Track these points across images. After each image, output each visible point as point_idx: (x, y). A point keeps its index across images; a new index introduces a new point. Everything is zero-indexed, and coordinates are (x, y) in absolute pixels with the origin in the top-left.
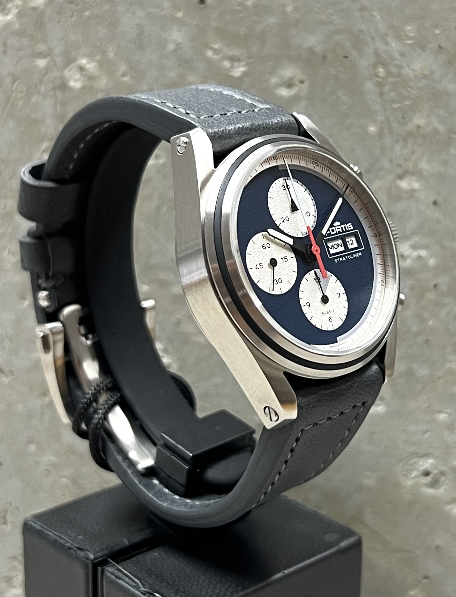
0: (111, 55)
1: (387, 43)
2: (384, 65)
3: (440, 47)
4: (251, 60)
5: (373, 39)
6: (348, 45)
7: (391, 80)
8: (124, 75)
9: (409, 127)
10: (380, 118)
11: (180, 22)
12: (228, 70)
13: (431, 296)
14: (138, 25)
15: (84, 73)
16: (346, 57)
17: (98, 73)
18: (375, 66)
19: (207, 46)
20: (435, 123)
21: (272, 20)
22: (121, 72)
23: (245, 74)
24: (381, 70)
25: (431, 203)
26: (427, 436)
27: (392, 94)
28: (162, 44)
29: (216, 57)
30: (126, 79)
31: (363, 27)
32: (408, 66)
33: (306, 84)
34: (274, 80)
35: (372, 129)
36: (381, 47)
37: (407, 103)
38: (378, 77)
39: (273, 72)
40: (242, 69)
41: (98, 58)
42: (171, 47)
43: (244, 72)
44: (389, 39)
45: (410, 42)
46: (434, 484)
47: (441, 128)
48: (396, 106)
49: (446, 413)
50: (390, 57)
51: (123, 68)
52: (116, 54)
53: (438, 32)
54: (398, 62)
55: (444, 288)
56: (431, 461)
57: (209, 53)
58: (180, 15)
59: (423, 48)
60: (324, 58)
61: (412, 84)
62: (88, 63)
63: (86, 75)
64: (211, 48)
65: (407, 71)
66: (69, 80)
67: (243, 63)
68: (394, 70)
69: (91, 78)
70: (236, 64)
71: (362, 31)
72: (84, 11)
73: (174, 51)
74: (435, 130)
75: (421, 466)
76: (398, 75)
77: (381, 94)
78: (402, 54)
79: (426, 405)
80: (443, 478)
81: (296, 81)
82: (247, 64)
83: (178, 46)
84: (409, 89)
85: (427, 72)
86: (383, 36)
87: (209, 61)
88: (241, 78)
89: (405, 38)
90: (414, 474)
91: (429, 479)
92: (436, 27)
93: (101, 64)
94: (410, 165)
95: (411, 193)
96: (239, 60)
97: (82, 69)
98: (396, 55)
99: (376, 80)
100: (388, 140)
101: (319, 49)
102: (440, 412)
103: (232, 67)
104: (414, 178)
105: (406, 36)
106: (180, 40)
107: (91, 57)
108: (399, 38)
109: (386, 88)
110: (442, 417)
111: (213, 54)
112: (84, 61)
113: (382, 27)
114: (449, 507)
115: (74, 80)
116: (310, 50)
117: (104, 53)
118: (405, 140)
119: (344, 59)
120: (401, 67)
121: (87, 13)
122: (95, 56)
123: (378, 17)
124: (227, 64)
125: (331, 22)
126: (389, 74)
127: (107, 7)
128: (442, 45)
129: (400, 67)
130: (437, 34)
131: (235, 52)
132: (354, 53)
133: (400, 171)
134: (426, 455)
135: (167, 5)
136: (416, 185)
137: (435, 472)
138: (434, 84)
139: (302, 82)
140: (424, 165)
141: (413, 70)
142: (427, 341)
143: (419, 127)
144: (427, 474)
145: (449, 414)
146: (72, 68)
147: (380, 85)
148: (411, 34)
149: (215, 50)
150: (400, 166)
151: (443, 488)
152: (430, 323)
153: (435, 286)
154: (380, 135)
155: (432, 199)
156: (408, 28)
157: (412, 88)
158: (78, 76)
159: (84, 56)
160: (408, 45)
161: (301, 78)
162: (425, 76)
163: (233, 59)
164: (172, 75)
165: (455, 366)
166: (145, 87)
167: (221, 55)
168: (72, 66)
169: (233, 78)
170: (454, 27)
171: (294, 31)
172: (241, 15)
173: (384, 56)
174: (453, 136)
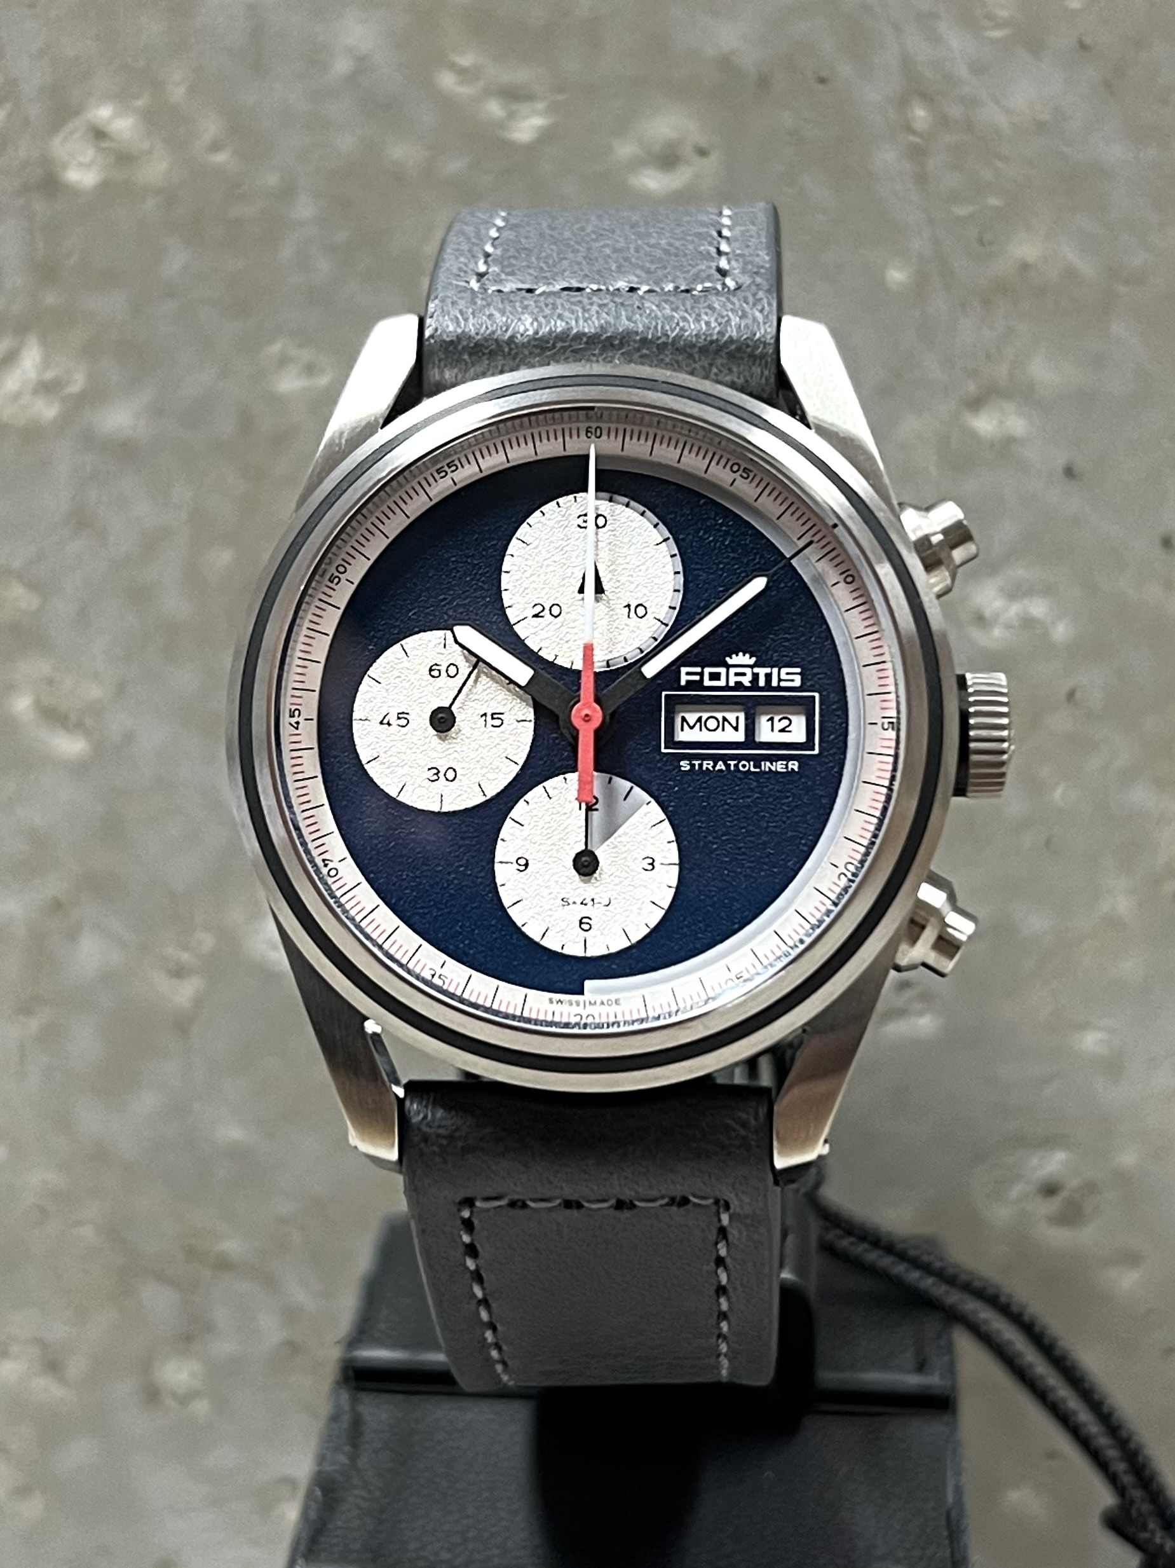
0: (177, 93)
1: (935, 39)
2: (927, 98)
3: (1082, 46)
4: (561, 97)
5: (897, 28)
6: (828, 45)
7: (947, 138)
8: (215, 147)
9: (998, 267)
10: (918, 244)
12: (501, 125)
13: (1061, 721)
14: (251, 7)
15: (106, 144)
16: (822, 81)
17: (145, 145)
18: (903, 103)
19: (440, 61)
20: (1071, 254)
22: (207, 138)
23: (546, 136)
24: (920, 114)
25: (1060, 473)
27: (952, 178)
28: (317, 58)
29: (465, 91)
30: (220, 158)
32: (995, 100)
33: (715, 158)
34: (625, 150)
35: (897, 275)
36: (921, 51)
37: (994, 201)
38: (914, 133)
39: (620, 127)
40: (539, 121)
41: (139, 103)
42: (342, 66)
43: (541, 130)
44: (943, 27)
45: (997, 34)
46: (1071, 1215)
47: (1086, 267)
48: (961, 211)
49: (1103, 1029)
50: (947, 78)
51: (211, 127)
52: (193, 90)
53: (1075, 5)
54: (966, 90)
55: (1094, 699)
56: (1060, 1156)
57: (447, 80)
59: (1035, 48)
60: (764, 82)
61: (1005, 149)
62: (116, 115)
63: (109, 149)
64: (453, 67)
65: (992, 115)
66: (65, 166)
67: (540, 106)
68: (955, 112)
69: (124, 158)
70: (524, 108)
71: (865, 8)
73: (351, 79)
74: (1070, 274)
75: (1036, 1169)
76: (969, 127)
77: (921, 179)
78: (978, 69)
79: (1047, 1011)
80: (1093, 1201)
81: (687, 151)
82: (553, 109)
83: (362, 63)
84: (1000, 165)
85: (1045, 116)
86: (926, 21)
87: (446, 104)
88: (535, 145)
89: (986, 23)
90: (1016, 1191)
91: (1057, 1203)
93: (151, 119)
94: (1002, 371)
95: (1006, 447)
96: (530, 97)
97: (99, 134)
98: (963, 71)
99: (909, 143)
100: (940, 305)
101: (749, 58)
102: (1083, 1026)
103: (512, 115)
104: (1010, 407)
105: (990, 17)
106: (365, 48)
107: (122, 98)
108: (970, 22)
109: (933, 163)
110: (1092, 1039)
111: (462, 83)
112: (103, 113)
114: (1111, 1273)
115: (81, 165)
116: (725, 63)
117: (157, 86)
118: (987, 302)
119: (821, 87)
120: (975, 103)
122: (135, 97)
124: (495, 109)
126: (943, 122)
128: (1088, 41)
129: (972, 103)
130: (1073, 12)
131: (518, 75)
132: (846, 69)
133: (972, 388)
134: (1049, 1142)
136: (1017, 424)
137: (1074, 1183)
138: (1065, 149)
139: (702, 152)
140: (1040, 371)
141: (1008, 112)
142: (1048, 841)
143: (1025, 266)
144: (1050, 1190)
145: (1111, 1032)
146: (71, 133)
147: (917, 153)
148: (1002, 13)
149: (464, 74)
150: (973, 373)
151: (1095, 1225)
152: (1058, 793)
153: (1071, 695)
154: (920, 290)
155: (1060, 462)
157: (1004, 159)
158: (89, 154)
159: (105, 98)
160: (993, 41)
161: (703, 143)
162: (1041, 127)
163: (513, 95)
164: (346, 142)
165: (1123, 905)
166: (273, 180)
167: (481, 84)
168: (70, 126)
169: (512, 146)
171: (680, 13)
173: (929, 75)
174: (1120, 288)
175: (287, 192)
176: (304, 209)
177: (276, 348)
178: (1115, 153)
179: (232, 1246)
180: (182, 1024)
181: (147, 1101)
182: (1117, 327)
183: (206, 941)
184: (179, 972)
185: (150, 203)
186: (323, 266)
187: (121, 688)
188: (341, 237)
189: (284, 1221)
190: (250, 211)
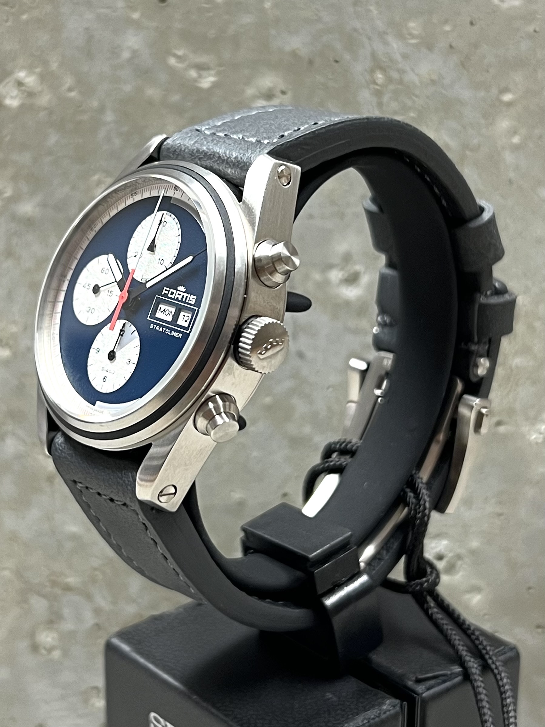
0: (54, 66)
1: (386, 43)
2: (383, 69)
3: (451, 47)
4: (222, 68)
5: (369, 39)
6: (339, 46)
7: (391, 87)
8: (70, 90)
11: (137, 25)
12: (195, 80)
14: (87, 29)
15: (23, 88)
16: (337, 61)
17: (40, 89)
18: (372, 71)
19: (169, 53)
21: (247, 19)
22: (67, 86)
23: (215, 85)
24: (380, 76)
27: (394, 104)
28: (115, 51)
29: (180, 66)
30: (73, 94)
31: (358, 25)
32: (413, 70)
33: (289, 95)
34: (250, 91)
36: (380, 49)
37: (412, 115)
38: (377, 84)
39: (248, 81)
40: (212, 79)
41: (38, 70)
42: (126, 55)
43: (213, 83)
44: (390, 38)
45: (413, 41)
46: (449, 570)
47: (453, 144)
50: (391, 60)
51: (69, 81)
52: (61, 65)
53: (447, 28)
54: (400, 66)
56: (445, 542)
57: (172, 61)
58: (136, 16)
59: (430, 48)
60: (311, 62)
61: (417, 92)
62: (27, 76)
63: (25, 91)
64: (175, 55)
65: (411, 77)
66: (5, 97)
67: (212, 72)
68: (395, 75)
69: (31, 94)
70: (204, 73)
71: (355, 30)
72: (23, 13)
73: (130, 60)
74: (446, 146)
75: (432, 548)
76: (401, 82)
77: (380, 105)
78: (405, 57)
80: (459, 563)
81: (277, 92)
82: (218, 74)
83: (135, 53)
84: (414, 98)
85: (434, 77)
86: (382, 35)
87: (172, 71)
88: (210, 89)
89: (408, 37)
91: (443, 563)
92: (446, 22)
93: (42, 77)
96: (208, 69)
97: (20, 84)
98: (398, 58)
99: (375, 89)
101: (304, 52)
103: (200, 76)
105: (410, 34)
106: (136, 47)
107: (30, 69)
108: (401, 36)
109: (385, 99)
111: (178, 62)
112: (22, 75)
113: (380, 25)
114: (467, 596)
115: (12, 97)
116: (294, 54)
117: (45, 63)
119: (336, 64)
120: (404, 72)
121: (25, 17)
122: (36, 67)
123: (376, 12)
124: (193, 73)
125: (319, 20)
126: (390, 80)
127: (48, 8)
128: (454, 44)
129: (402, 72)
130: (447, 32)
131: (203, 59)
132: (347, 57)
134: (439, 536)
135: (120, 4)
137: (450, 555)
138: (444, 92)
139: (283, 93)
141: (418, 75)
144: (440, 558)
146: (8, 83)
147: (378, 94)
148: (415, 32)
149: (179, 58)
151: (461, 574)
156: (412, 25)
157: (417, 96)
158: (15, 92)
159: (22, 68)
160: (413, 45)
161: (283, 88)
162: (433, 82)
163: (201, 68)
164: (128, 88)
166: (95, 104)
167: (186, 63)
168: (7, 80)
169: (201, 90)
170: (468, 22)
171: (273, 32)
172: (211, 14)
173: (384, 59)
174: (468, 153)
175: (102, 109)
176: (109, 117)
177: (96, 177)
178: (466, 94)
179: (72, 580)
181: (35, 513)
182: (467, 171)
185: (42, 114)
186: (117, 142)
187: (25, 328)
188: (125, 129)
189: (95, 569)
190: (85, 117)
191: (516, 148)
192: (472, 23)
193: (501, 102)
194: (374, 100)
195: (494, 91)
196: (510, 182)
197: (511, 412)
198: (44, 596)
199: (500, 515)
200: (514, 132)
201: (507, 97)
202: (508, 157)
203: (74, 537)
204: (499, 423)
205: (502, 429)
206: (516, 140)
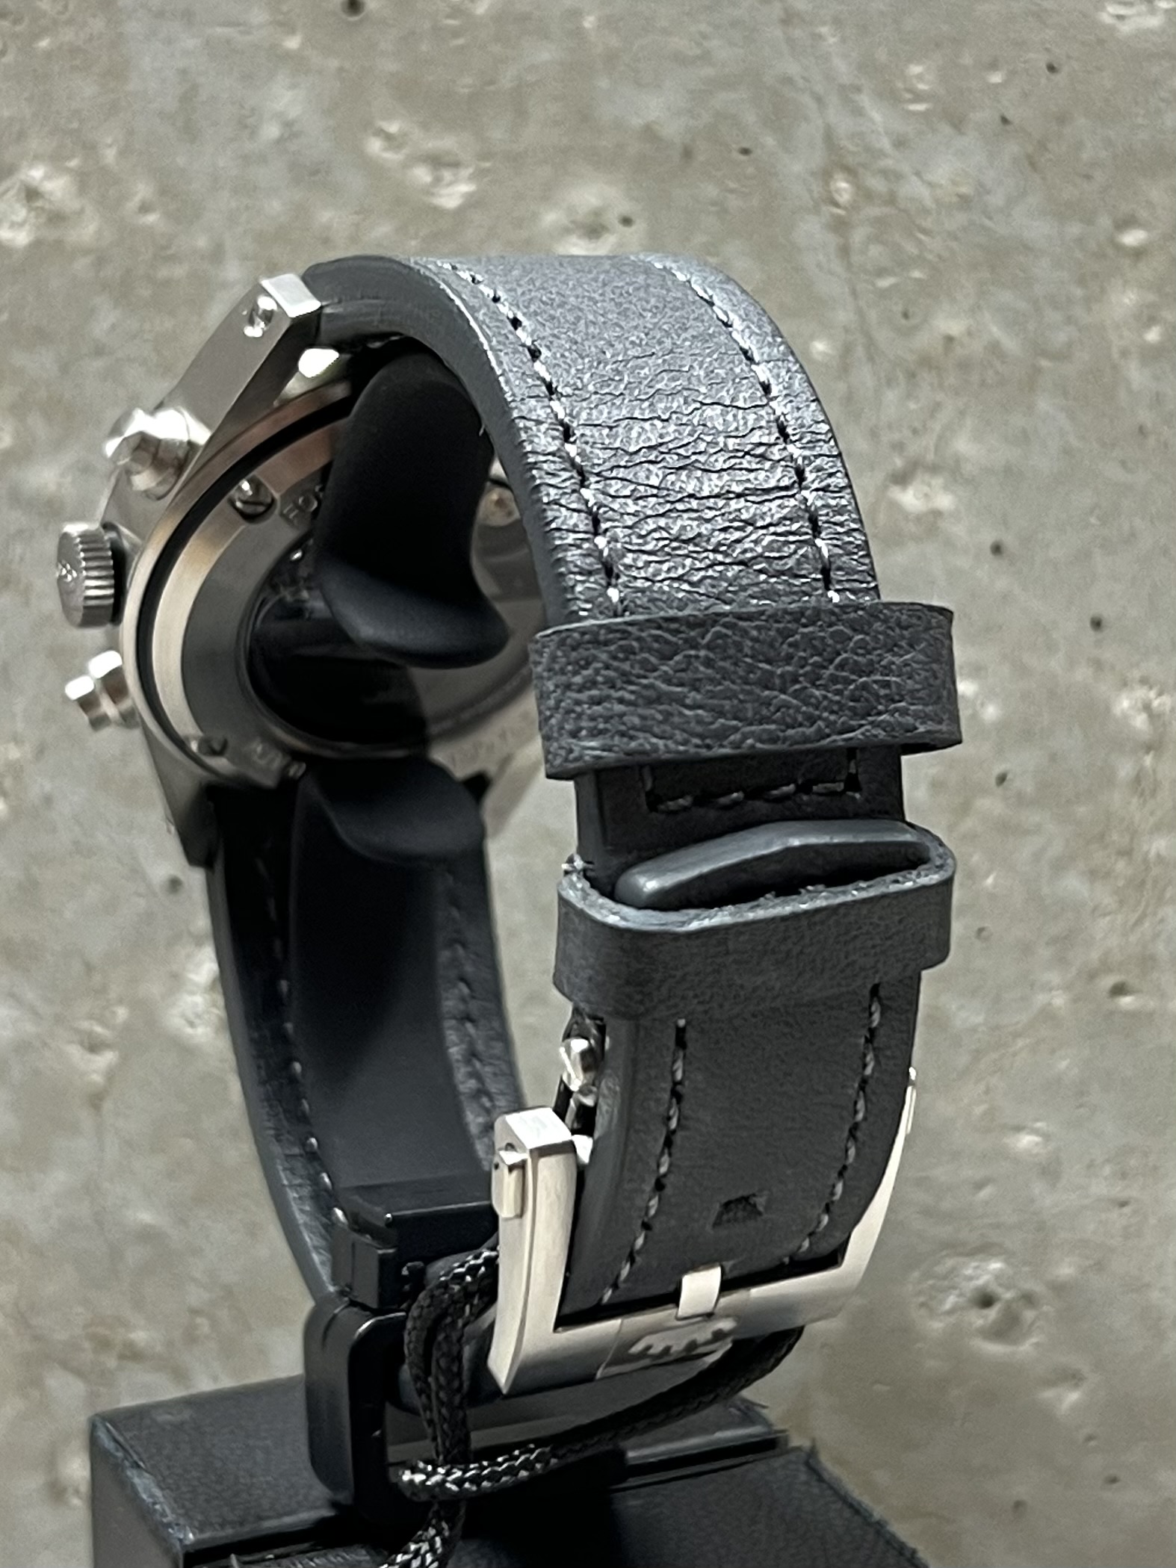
0: (110, 155)
1: (858, 112)
2: (850, 172)
3: (1005, 121)
4: (487, 165)
5: (819, 100)
6: (750, 117)
7: (871, 211)
8: (145, 208)
9: (925, 340)
10: (844, 316)
11: (296, 63)
12: (428, 191)
13: (991, 805)
14: (184, 72)
15: (39, 203)
16: (745, 152)
17: (74, 205)
18: (826, 175)
19: (368, 126)
20: (995, 329)
21: (545, 54)
22: (137, 200)
23: (472, 203)
24: (843, 187)
25: (988, 551)
26: (985, 1193)
27: (875, 250)
28: (246, 125)
29: (391, 157)
30: (151, 218)
31: (793, 69)
32: (918, 174)
33: (639, 227)
34: (551, 218)
35: (820, 347)
36: (843, 125)
37: (917, 274)
38: (837, 205)
39: (547, 195)
40: (465, 188)
41: (73, 163)
42: (272, 131)
43: (469, 196)
44: (865, 100)
45: (920, 107)
46: (1007, 1329)
47: (1010, 344)
48: (885, 283)
49: (1035, 1132)
50: (868, 149)
51: (143, 190)
52: (124, 152)
53: (996, 78)
54: (888, 163)
55: (1024, 783)
56: (996, 1265)
57: (375, 146)
58: (293, 43)
59: (958, 124)
60: (688, 154)
61: (928, 223)
62: (47, 177)
63: (42, 209)
64: (379, 133)
65: (914, 189)
67: (466, 172)
68: (877, 184)
69: (56, 218)
70: (447, 175)
71: (788, 81)
72: (37, 36)
73: (280, 141)
74: (994, 348)
75: (970, 1278)
76: (891, 200)
77: (845, 251)
78: (900, 143)
79: (979, 1110)
80: (1029, 1313)
81: (612, 218)
82: (478, 175)
83: (291, 130)
84: (922, 237)
85: (967, 190)
86: (847, 93)
87: (373, 169)
88: (460, 212)
89: (908, 96)
90: (951, 1301)
91: (993, 1313)
92: (994, 66)
93: (82, 182)
94: (923, 446)
95: (931, 522)
96: (455, 165)
97: (31, 194)
98: (885, 144)
99: (832, 215)
100: (865, 376)
101: (673, 130)
102: (1018, 1129)
103: (437, 180)
104: (938, 481)
105: (911, 91)
106: (294, 113)
107: (56, 160)
108: (890, 96)
109: (858, 236)
110: (1026, 1141)
111: (386, 149)
112: (36, 174)
113: (843, 69)
114: (1048, 1394)
115: (14, 225)
116: (649, 133)
117: (90, 148)
118: (911, 375)
119: (743, 158)
120: (898, 176)
121: (44, 43)
122: (69, 158)
123: (832, 40)
124: (422, 175)
125: (705, 57)
126: (865, 195)
127: (97, 25)
128: (1009, 116)
129: (893, 176)
130: (997, 85)
131: (446, 143)
132: (770, 141)
133: (899, 462)
134: (984, 1249)
135: (258, 16)
136: (944, 501)
137: (1008, 1295)
138: (987, 223)
139: (627, 221)
140: (963, 445)
141: (931, 185)
142: (981, 930)
143: (949, 339)
144: (986, 1301)
145: (1047, 1137)
146: (5, 193)
147: (840, 226)
148: (922, 87)
149: (388, 137)
150: (899, 447)
151: (1032, 1340)
152: (990, 881)
153: (1002, 779)
154: (844, 364)
155: (988, 538)
156: (916, 69)
157: (925, 232)
158: (21, 213)
159: (37, 158)
160: (917, 116)
161: (626, 211)
162: (964, 201)
163: (440, 162)
164: (275, 207)
165: (1059, 1000)
166: (202, 242)
167: (406, 151)
168: (4, 186)
169: (438, 211)
170: (1044, 67)
171: (604, 83)
172: (461, 41)
173: (852, 148)
174: (1044, 363)
175: (217, 255)
176: (233, 269)
178: (1038, 230)
179: (140, 1336)
180: (96, 1100)
181: (58, 1179)
182: (1044, 404)
183: (122, 1013)
184: (94, 1046)
185: (81, 265)
187: (41, 751)
189: (195, 1312)
190: (179, 271)
191: (1151, 355)
192: (1051, 68)
193: (1120, 248)
194: (832, 240)
195: (1105, 222)
196: (1142, 430)
197: (1147, 962)
198: (79, 1373)
199: (1123, 1204)
200: (1148, 317)
201: (1132, 238)
202: (1136, 375)
203: (147, 1235)
204: (1119, 990)
205: (1126, 1001)
206: (1153, 335)
